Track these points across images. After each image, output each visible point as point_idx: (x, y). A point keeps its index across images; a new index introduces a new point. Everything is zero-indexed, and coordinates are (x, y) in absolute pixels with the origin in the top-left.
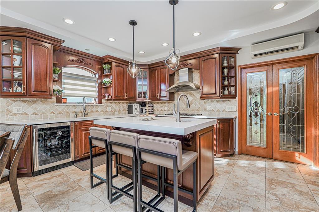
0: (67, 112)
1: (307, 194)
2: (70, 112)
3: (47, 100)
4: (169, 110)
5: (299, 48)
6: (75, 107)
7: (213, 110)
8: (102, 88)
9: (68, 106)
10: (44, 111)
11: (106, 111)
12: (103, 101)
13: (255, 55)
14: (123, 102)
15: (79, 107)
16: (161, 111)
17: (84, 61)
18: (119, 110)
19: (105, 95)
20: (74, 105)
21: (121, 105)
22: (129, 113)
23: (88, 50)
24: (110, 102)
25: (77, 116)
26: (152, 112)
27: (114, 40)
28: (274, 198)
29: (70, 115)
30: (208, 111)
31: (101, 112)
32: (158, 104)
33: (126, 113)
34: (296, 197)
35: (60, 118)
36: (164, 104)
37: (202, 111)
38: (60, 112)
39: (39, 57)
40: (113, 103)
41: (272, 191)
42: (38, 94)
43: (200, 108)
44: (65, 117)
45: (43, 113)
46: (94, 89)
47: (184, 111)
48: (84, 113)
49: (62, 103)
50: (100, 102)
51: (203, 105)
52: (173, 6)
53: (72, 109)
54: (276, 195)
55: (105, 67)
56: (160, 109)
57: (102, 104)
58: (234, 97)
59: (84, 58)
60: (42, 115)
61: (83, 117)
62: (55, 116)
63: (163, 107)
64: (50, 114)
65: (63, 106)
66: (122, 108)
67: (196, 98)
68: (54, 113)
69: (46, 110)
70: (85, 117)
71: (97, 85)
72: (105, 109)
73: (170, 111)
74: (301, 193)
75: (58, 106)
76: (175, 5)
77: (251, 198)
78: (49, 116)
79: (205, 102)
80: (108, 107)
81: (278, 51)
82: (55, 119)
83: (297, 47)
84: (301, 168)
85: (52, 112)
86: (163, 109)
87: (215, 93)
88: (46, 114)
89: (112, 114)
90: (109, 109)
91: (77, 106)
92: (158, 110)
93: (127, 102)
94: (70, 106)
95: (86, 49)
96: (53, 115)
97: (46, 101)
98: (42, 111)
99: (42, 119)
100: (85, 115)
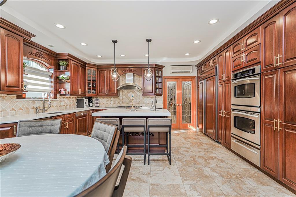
0: (27, 108)
1: (197, 139)
2: (29, 108)
3: (7, 95)
4: (114, 104)
5: (190, 72)
6: (34, 103)
7: (148, 103)
8: (56, 83)
9: (28, 102)
10: (4, 108)
11: (60, 106)
12: (58, 96)
13: (172, 72)
14: (73, 97)
15: (37, 102)
16: (107, 105)
17: (42, 55)
18: (70, 104)
19: (60, 90)
20: (34, 101)
21: (71, 99)
22: (77, 107)
23: (52, 46)
24: (63, 97)
25: (38, 111)
26: (98, 106)
27: (85, 45)
28: (189, 143)
29: (29, 110)
30: (145, 104)
31: (56, 107)
32: (103, 99)
33: (75, 107)
34: (195, 141)
35: (20, 115)
36: (110, 99)
37: (141, 104)
38: (20, 108)
39: (12, 49)
40: (65, 98)
41: (187, 141)
42: (11, 89)
43: (140, 102)
44: (24, 114)
45: (3, 110)
46: (48, 84)
47: (127, 104)
48: (44, 109)
49: (22, 99)
50: (55, 97)
51: (142, 100)
52: (148, 42)
53: (31, 105)
54: (189, 142)
55: (61, 63)
56: (105, 103)
57: (57, 99)
58: (161, 95)
59: (42, 53)
60: (3, 112)
61: (43, 112)
62: (15, 112)
63: (109, 101)
64: (10, 111)
65: (23, 102)
66: (72, 102)
67: (137, 95)
68: (14, 110)
69: (6, 106)
70: (45, 112)
71: (53, 80)
72: (59, 104)
73: (116, 105)
74: (195, 139)
75: (18, 102)
76: (150, 42)
77: (182, 145)
78: (9, 113)
79: (143, 98)
80: (61, 102)
81: (182, 72)
82: (15, 116)
83: (189, 72)
84: (191, 130)
85: (13, 109)
86: (109, 102)
87: (152, 92)
88: (7, 111)
89: (64, 109)
90: (62, 104)
91: (36, 101)
92: (103, 104)
93: (76, 97)
94: (29, 102)
95: (49, 46)
96: (14, 112)
97: (6, 97)
98: (2, 108)
99: (2, 117)
100: (45, 110)
